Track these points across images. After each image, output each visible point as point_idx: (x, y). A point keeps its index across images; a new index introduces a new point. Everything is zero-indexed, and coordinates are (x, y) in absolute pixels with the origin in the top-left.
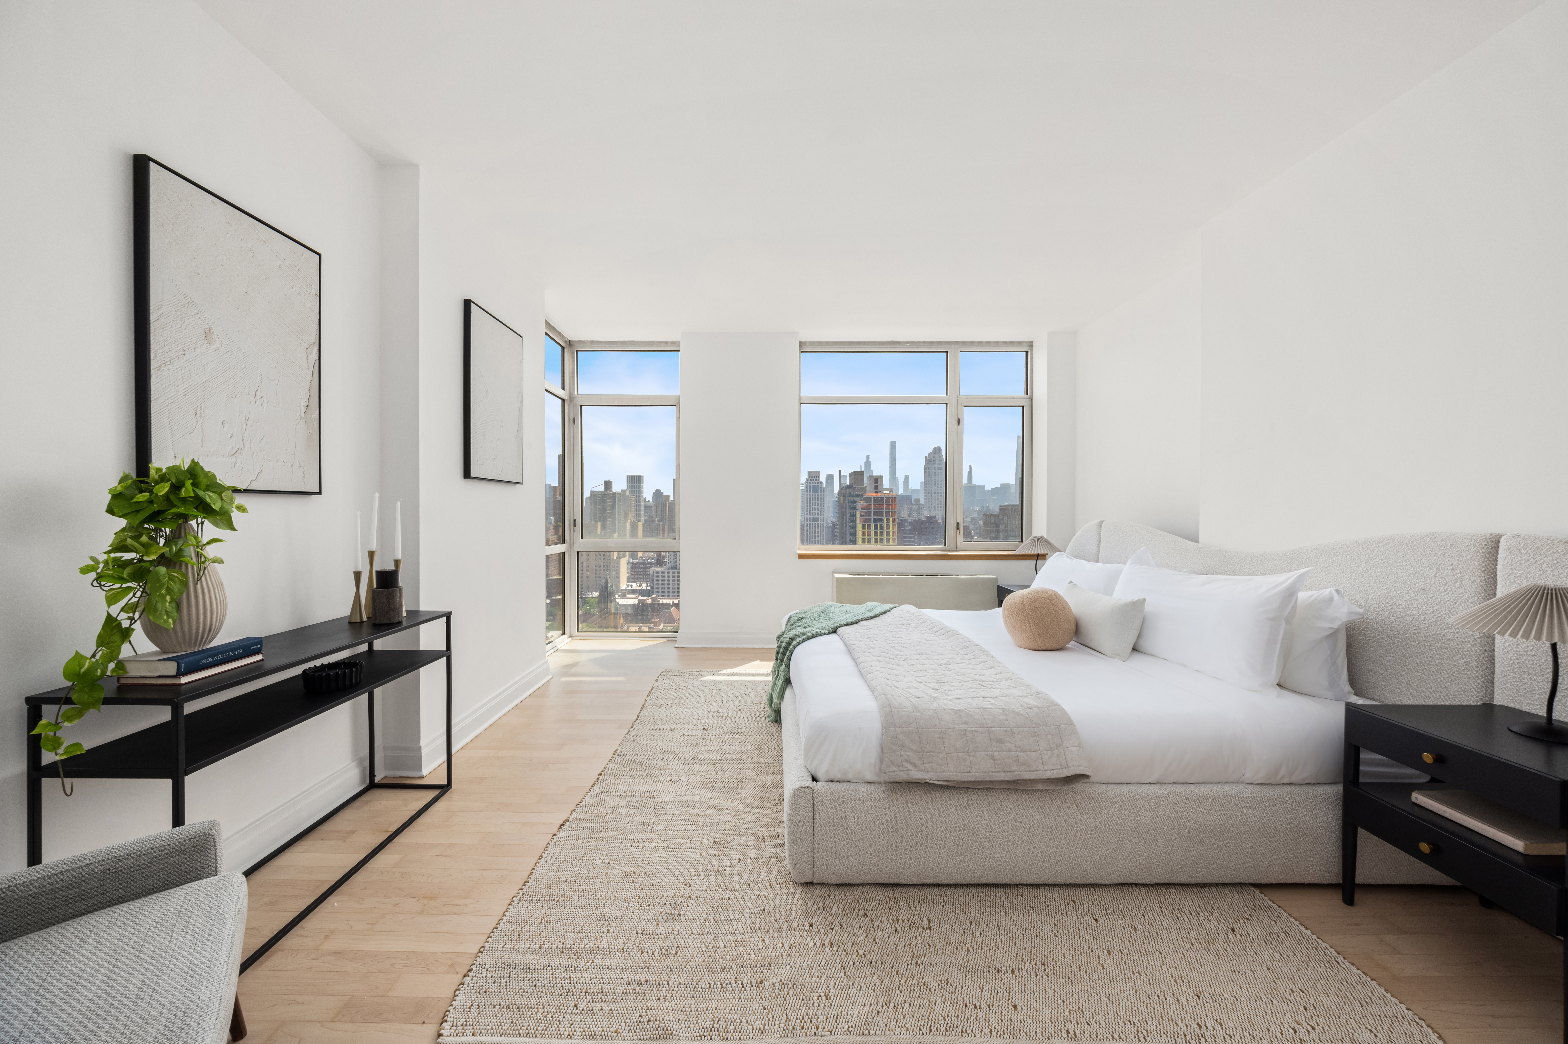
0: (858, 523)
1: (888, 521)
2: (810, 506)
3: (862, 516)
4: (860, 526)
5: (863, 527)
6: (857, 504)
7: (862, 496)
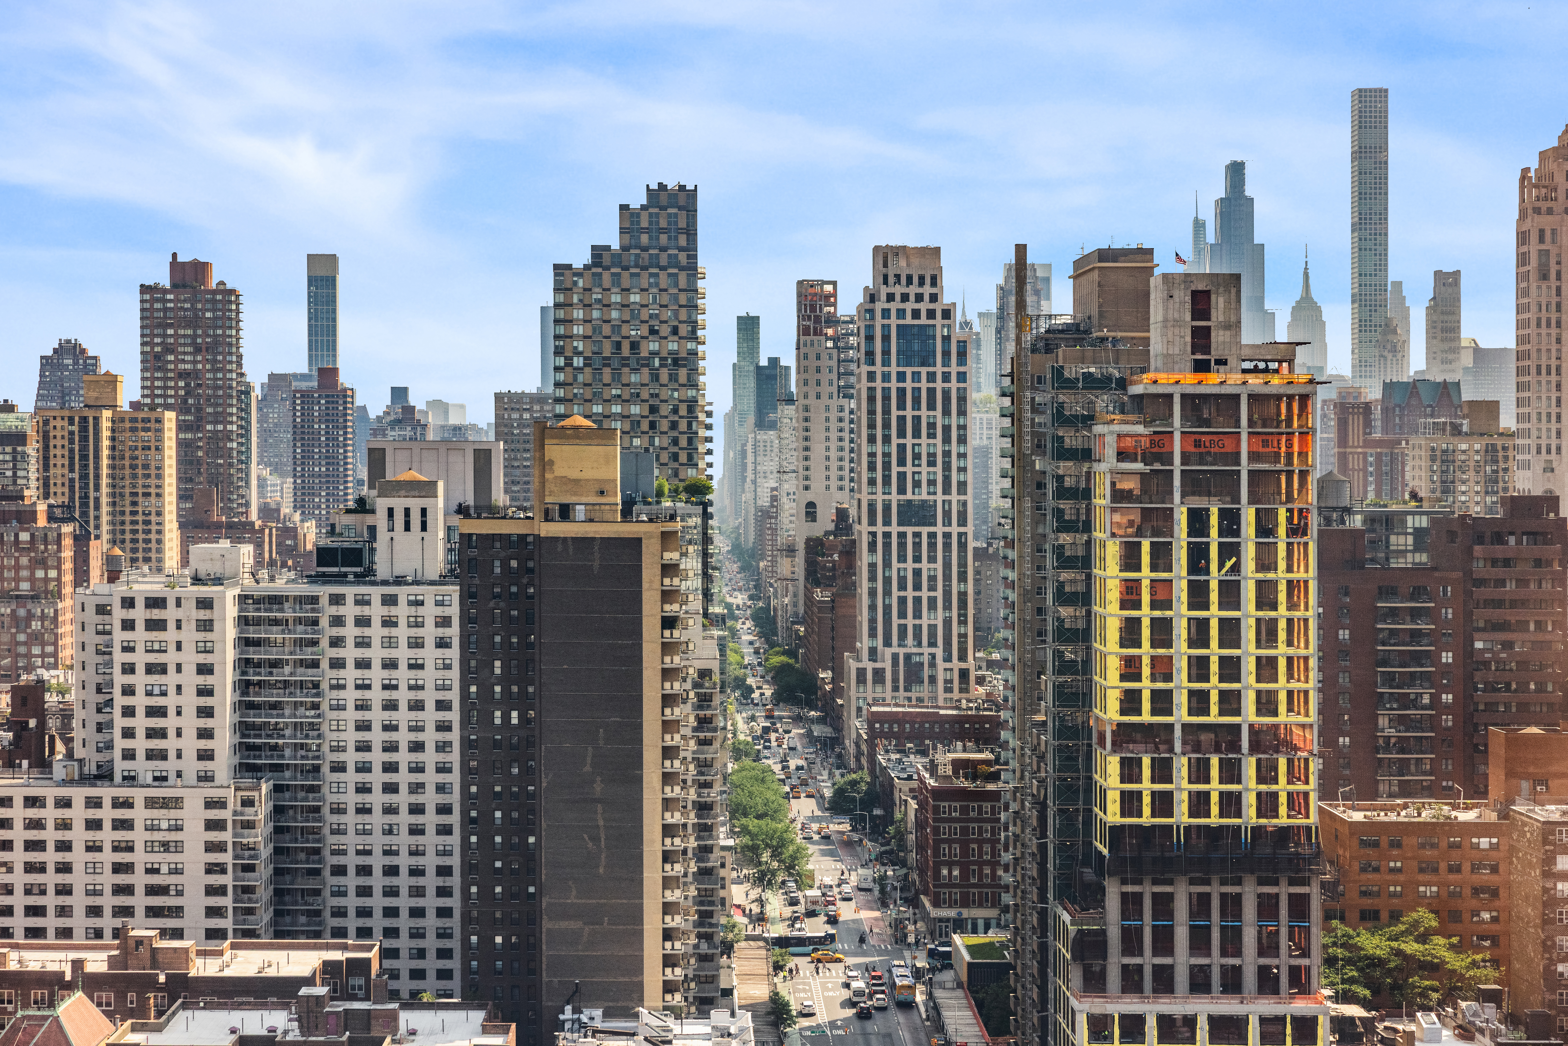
0: (1098, 535)
1: (1265, 529)
2: (887, 439)
3: (1119, 496)
4: (1113, 551)
5: (1130, 560)
6: (1098, 429)
7: (1122, 384)
